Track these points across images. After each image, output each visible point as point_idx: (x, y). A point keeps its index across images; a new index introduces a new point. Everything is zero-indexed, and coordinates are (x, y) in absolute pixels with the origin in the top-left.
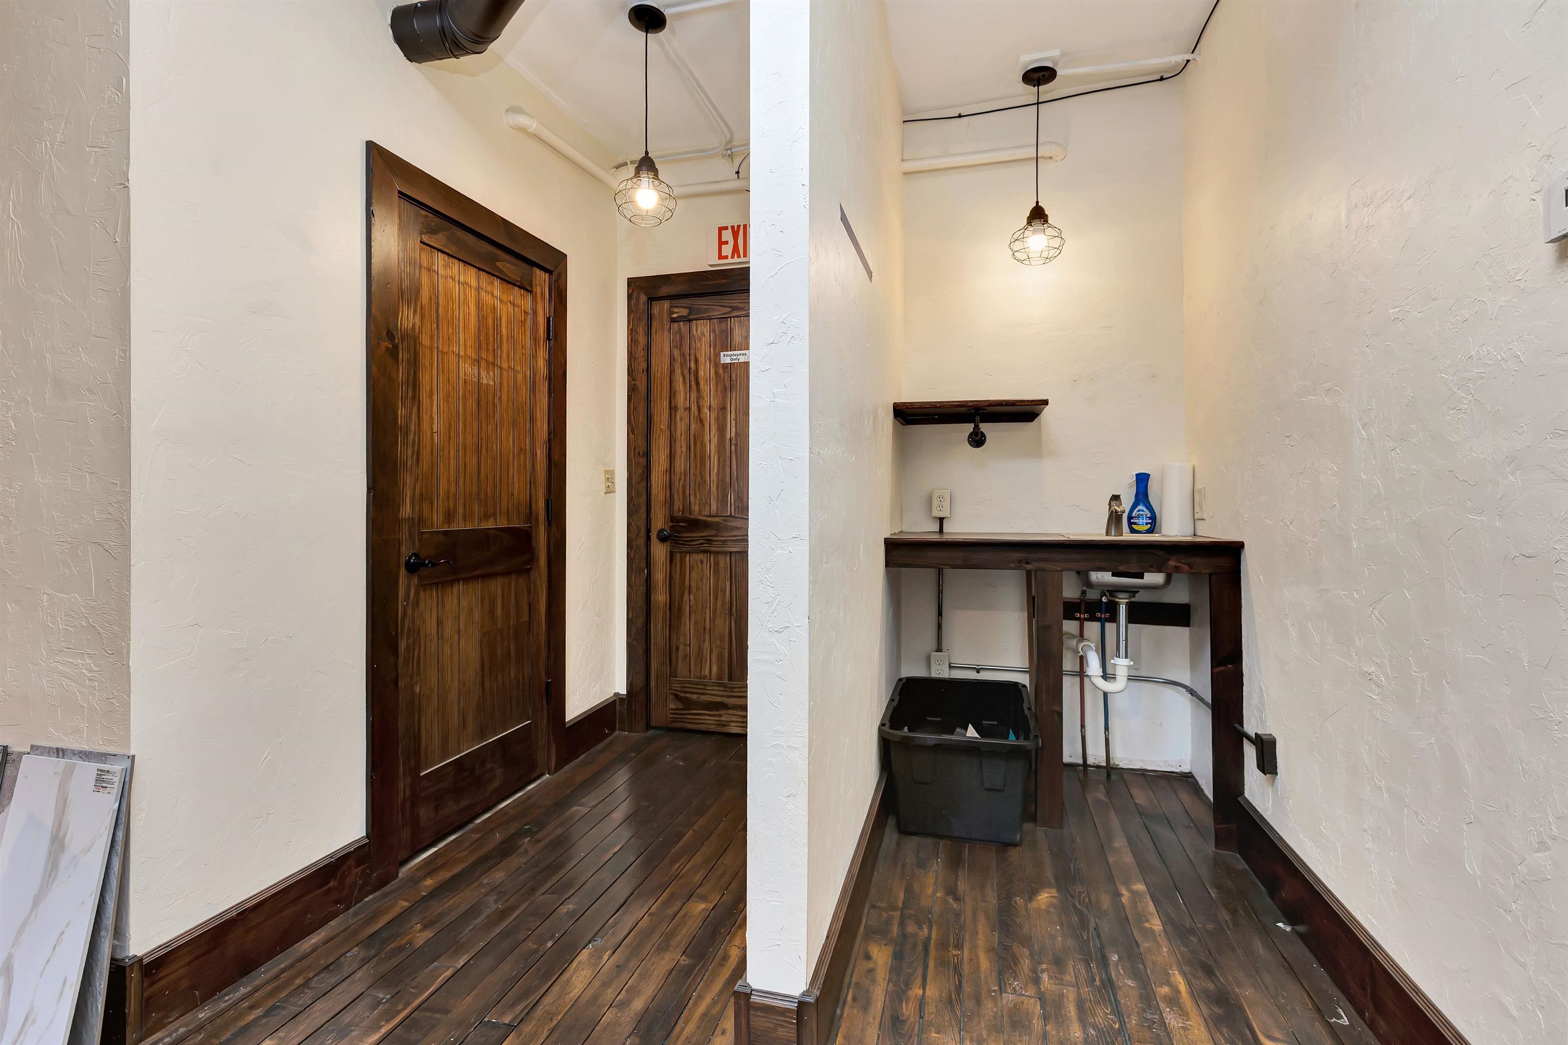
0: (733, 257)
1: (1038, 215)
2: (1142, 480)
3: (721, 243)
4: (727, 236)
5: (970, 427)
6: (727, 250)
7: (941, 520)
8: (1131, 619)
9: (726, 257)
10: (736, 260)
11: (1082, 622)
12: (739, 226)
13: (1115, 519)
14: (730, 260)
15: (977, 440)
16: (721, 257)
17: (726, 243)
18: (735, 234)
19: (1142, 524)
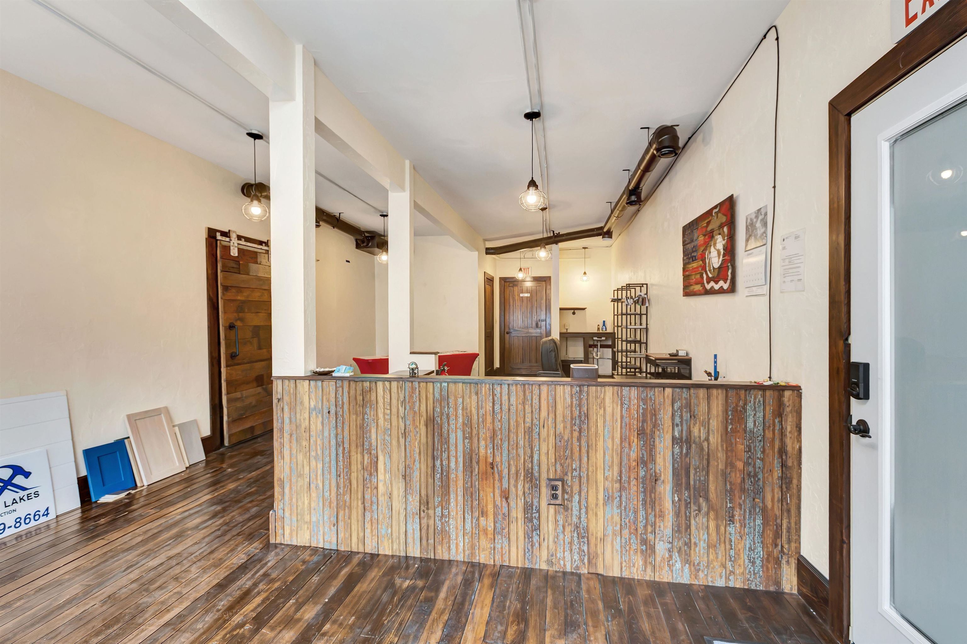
1: (585, 273)
2: (604, 322)
5: (573, 311)
7: (567, 329)
8: (601, 347)
11: (593, 348)
13: (598, 329)
15: (574, 313)
19: (604, 330)
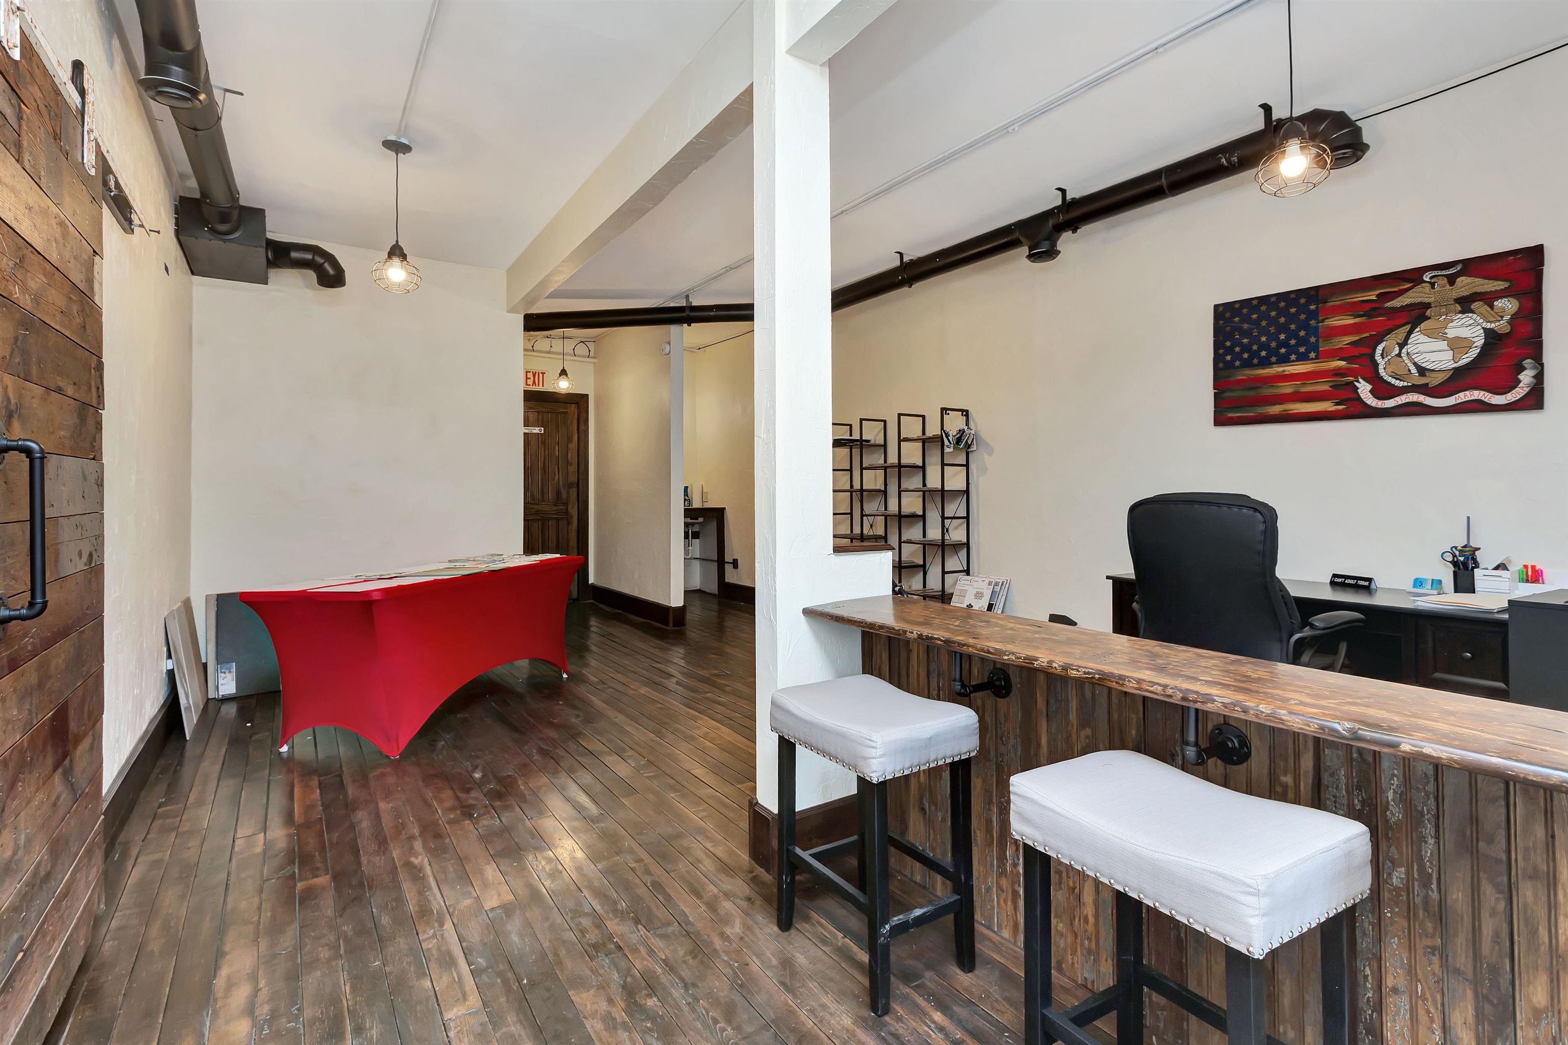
0: (533, 385)
3: (527, 378)
4: (530, 375)
6: (530, 382)
9: (530, 385)
10: (534, 387)
12: (536, 372)
14: (531, 387)
16: (527, 384)
17: (530, 379)
18: (534, 375)
